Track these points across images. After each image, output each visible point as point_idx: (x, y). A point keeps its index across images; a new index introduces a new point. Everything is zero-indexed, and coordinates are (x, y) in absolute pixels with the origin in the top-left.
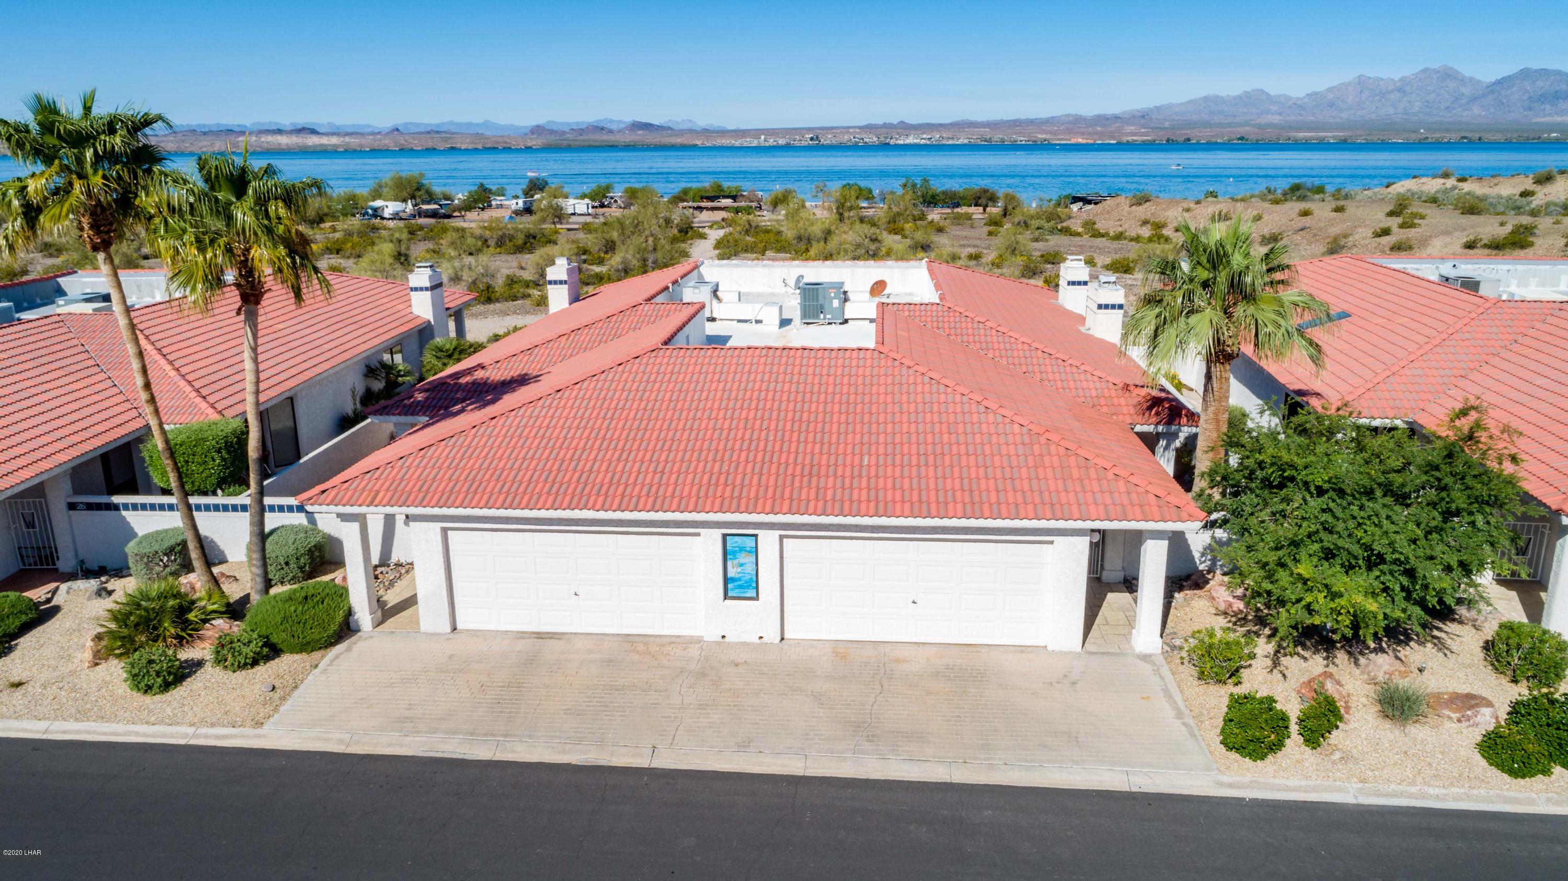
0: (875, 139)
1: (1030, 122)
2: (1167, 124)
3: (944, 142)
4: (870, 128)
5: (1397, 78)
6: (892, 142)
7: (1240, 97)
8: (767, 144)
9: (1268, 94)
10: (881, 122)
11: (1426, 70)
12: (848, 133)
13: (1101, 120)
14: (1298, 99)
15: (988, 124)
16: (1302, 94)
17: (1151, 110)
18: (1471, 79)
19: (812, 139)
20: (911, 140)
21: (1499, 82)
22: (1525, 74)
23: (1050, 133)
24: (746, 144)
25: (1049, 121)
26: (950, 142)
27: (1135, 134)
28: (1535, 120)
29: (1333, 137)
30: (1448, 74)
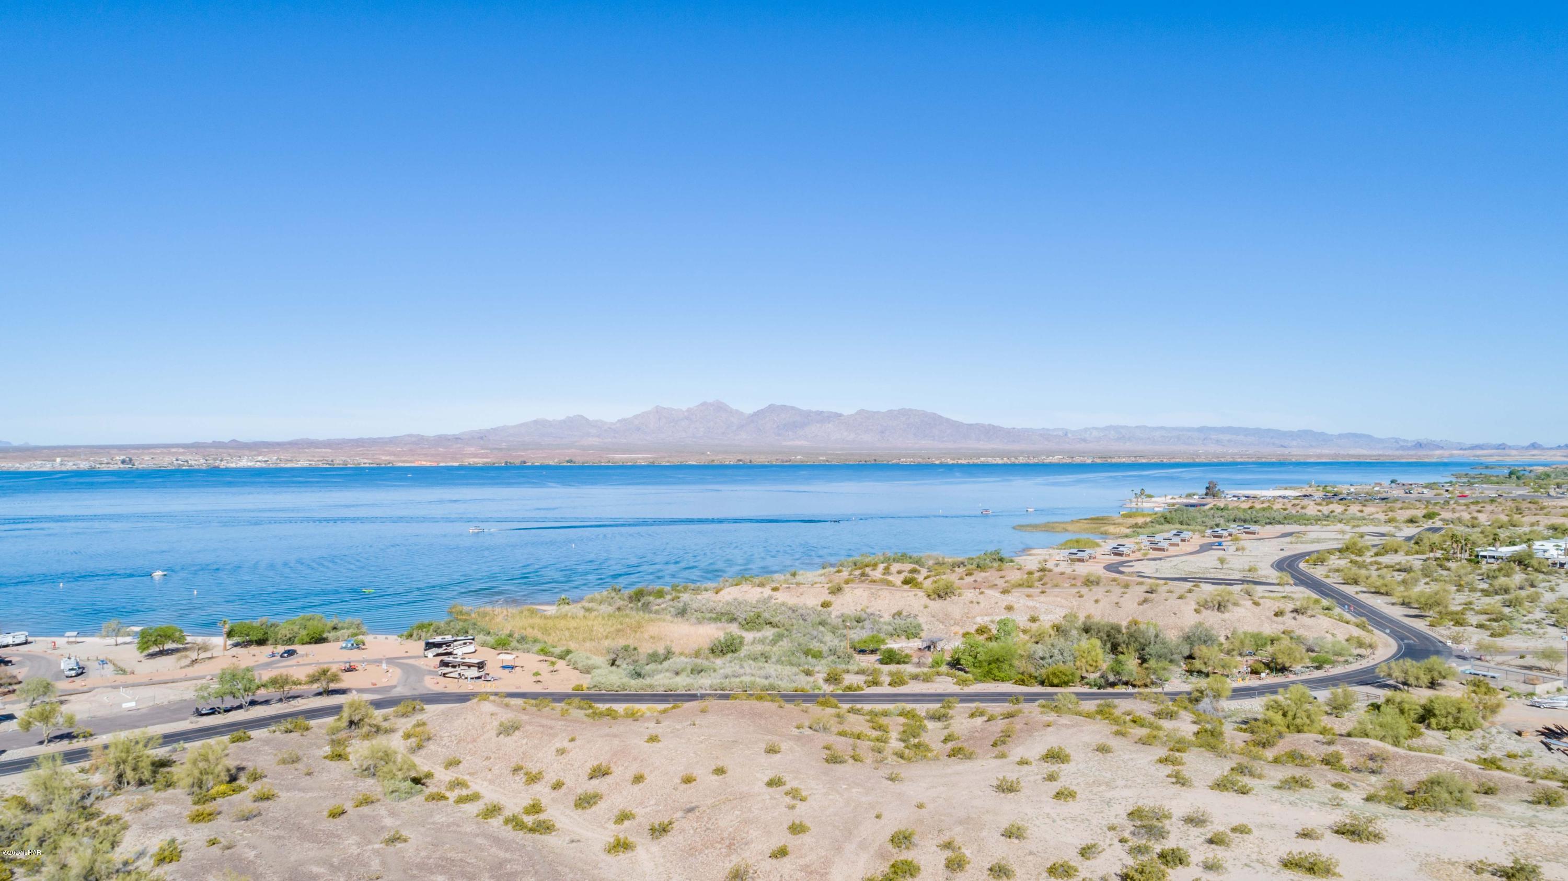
0: (202, 461)
1: (374, 442)
2: (504, 445)
3: (283, 465)
4: (196, 447)
5: (684, 409)
6: (223, 465)
7: (564, 421)
8: (64, 468)
9: (587, 420)
10: (210, 441)
11: (704, 404)
12: (169, 453)
13: (442, 440)
14: (612, 423)
15: (328, 444)
16: (614, 420)
17: (488, 431)
18: (737, 411)
19: (123, 462)
20: (244, 463)
21: (757, 414)
22: (772, 408)
23: (393, 454)
24: (34, 469)
25: (392, 441)
26: (289, 465)
27: (476, 456)
28: (784, 443)
29: (643, 459)
30: (720, 407)
